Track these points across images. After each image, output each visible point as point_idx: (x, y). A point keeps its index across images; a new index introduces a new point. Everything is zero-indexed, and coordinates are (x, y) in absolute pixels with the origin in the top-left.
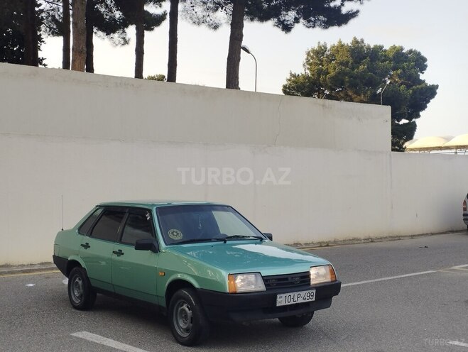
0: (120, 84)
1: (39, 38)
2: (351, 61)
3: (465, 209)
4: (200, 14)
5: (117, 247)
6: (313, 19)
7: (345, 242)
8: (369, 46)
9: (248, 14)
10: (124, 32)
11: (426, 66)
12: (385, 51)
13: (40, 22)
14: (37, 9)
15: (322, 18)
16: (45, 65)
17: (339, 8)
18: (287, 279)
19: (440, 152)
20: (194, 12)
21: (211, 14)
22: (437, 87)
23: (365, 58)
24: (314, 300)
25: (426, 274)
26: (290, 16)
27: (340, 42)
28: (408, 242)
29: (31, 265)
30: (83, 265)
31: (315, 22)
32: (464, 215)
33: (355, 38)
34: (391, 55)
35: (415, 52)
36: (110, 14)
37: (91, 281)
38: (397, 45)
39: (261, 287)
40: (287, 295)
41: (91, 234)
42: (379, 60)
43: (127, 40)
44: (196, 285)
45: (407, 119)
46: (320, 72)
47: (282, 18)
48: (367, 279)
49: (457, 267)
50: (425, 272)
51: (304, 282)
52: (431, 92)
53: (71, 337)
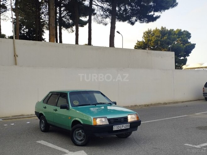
0: (68, 46)
1: (43, 31)
2: (161, 36)
3: (204, 91)
4: (100, 20)
5: (55, 108)
6: (142, 20)
7: (155, 104)
8: (168, 30)
9: (118, 19)
10: (72, 28)
11: (191, 36)
12: (175, 31)
13: (43, 25)
14: (41, 21)
15: (146, 19)
16: (45, 41)
17: (153, 15)
18: (118, 120)
19: (198, 69)
20: (98, 19)
21: (104, 20)
22: (195, 44)
23: (166, 34)
24: (129, 128)
25: (184, 117)
26: (134, 19)
27: (156, 28)
28: (180, 104)
29: (32, 115)
30: (44, 115)
31: (143, 21)
32: (203, 93)
33: (162, 27)
34: (177, 33)
35: (186, 31)
36: (68, 21)
37: (47, 121)
38: (179, 29)
39: (107, 123)
40: (118, 126)
41: (47, 103)
42: (172, 35)
43: (73, 30)
44: (82, 122)
45: (183, 57)
46: (149, 40)
47: (131, 20)
48: (159, 119)
49: (197, 114)
50: (183, 116)
51: (125, 120)
52: (193, 46)
53: (36, 142)
